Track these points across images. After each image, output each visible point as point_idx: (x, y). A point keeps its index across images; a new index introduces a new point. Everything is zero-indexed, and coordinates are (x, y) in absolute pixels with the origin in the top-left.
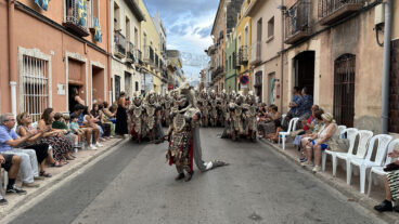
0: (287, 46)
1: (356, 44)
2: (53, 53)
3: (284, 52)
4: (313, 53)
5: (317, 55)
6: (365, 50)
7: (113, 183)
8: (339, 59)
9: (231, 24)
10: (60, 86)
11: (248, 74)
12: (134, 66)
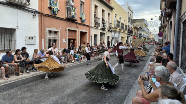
2: (61, 28)
10: (64, 40)
12: (106, 30)
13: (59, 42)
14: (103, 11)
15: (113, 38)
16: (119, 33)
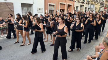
2: (56, 3)
10: (57, 10)
12: (85, 3)
15: (89, 9)
16: (94, 5)
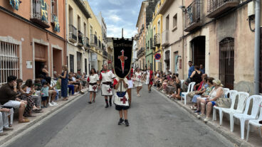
0: (186, 33)
1: (234, 31)
2: (23, 39)
3: (184, 37)
4: (204, 37)
5: (207, 39)
6: (241, 35)
7: (61, 132)
8: (222, 41)
9: (149, 19)
10: (28, 63)
11: (160, 53)
12: (83, 48)
13: (21, 67)
14: (79, 18)
